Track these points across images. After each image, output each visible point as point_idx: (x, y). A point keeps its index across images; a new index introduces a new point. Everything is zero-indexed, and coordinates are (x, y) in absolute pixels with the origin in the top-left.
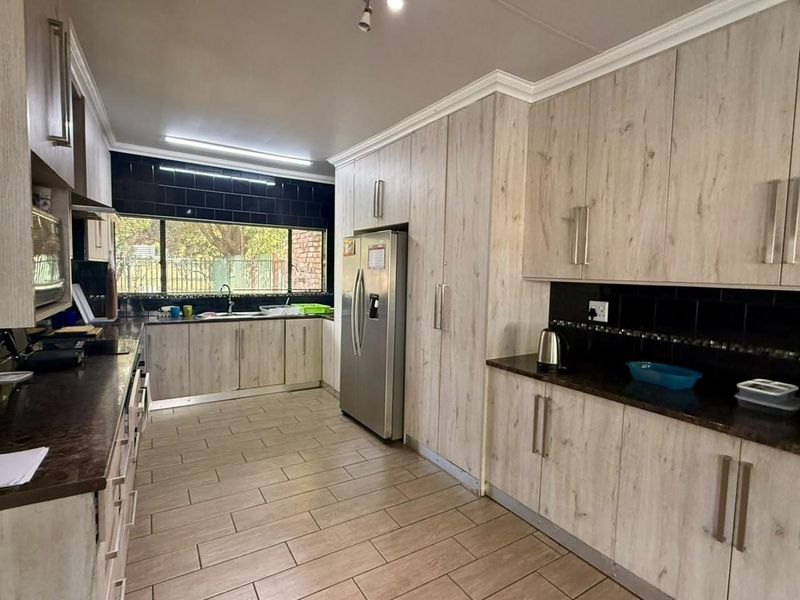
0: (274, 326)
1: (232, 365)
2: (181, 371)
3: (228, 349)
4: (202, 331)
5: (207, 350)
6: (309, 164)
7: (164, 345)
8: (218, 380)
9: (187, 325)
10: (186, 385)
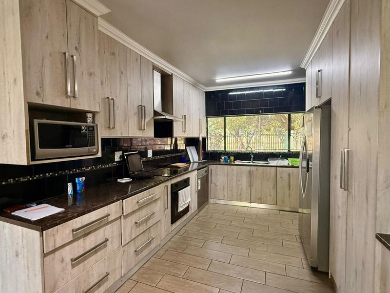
0: (270, 170)
1: (247, 189)
2: (224, 187)
3: (245, 180)
4: (233, 170)
5: (235, 179)
6: (290, 73)
7: (217, 174)
8: (240, 195)
9: (226, 166)
10: (226, 194)
